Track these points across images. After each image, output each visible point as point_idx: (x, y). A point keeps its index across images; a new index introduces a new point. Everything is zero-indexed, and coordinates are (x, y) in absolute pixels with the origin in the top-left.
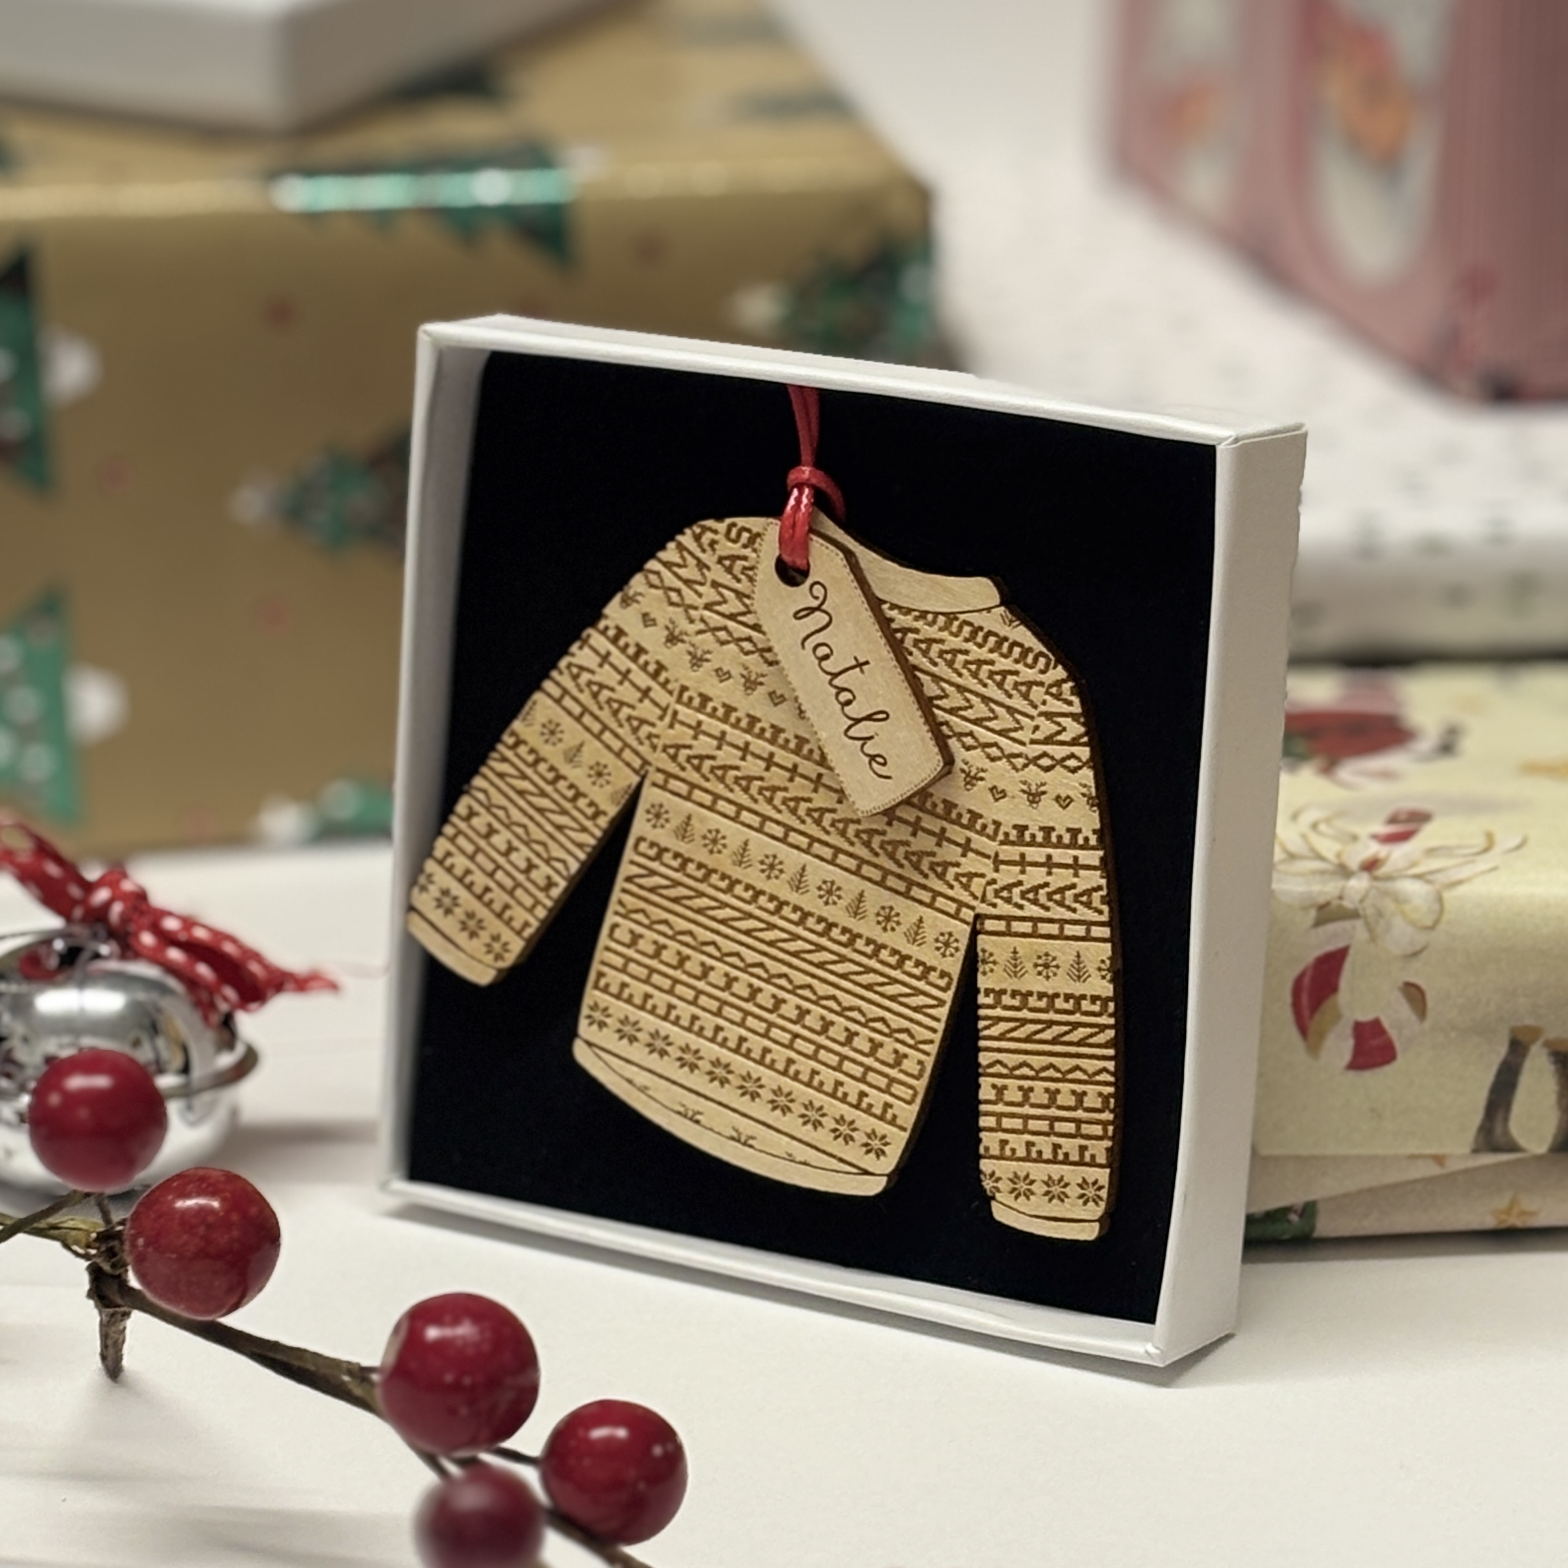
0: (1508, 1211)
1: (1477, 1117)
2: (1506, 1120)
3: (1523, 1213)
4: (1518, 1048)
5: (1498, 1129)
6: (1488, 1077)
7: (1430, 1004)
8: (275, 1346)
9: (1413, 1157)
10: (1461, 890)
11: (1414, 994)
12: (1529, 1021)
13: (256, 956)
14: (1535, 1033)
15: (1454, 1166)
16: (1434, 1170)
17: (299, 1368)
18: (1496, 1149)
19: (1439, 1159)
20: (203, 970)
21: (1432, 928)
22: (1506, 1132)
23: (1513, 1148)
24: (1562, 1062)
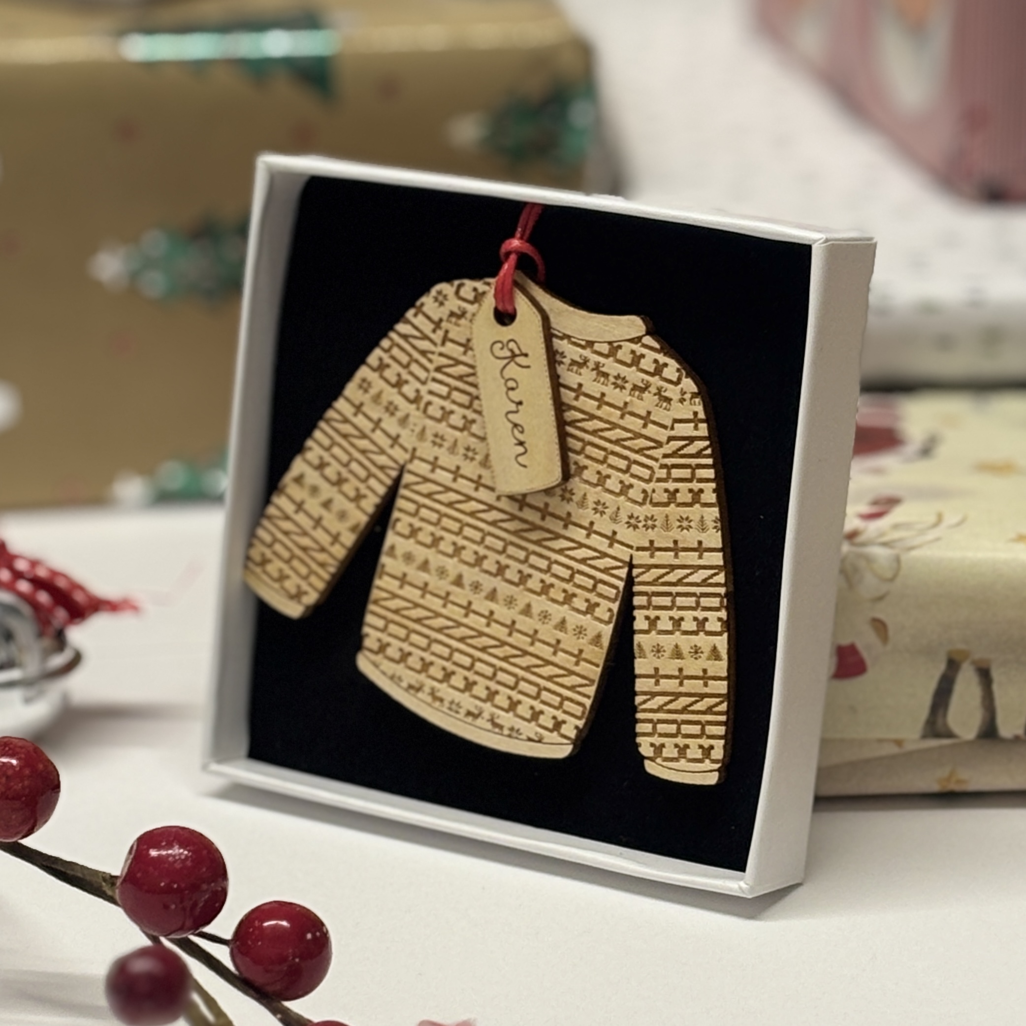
0: (948, 779)
1: (924, 713)
2: (945, 715)
3: (959, 782)
4: (953, 665)
5: (940, 721)
6: (932, 685)
7: (891, 632)
8: (56, 860)
9: (880, 741)
10: (914, 553)
11: (879, 626)
12: (961, 646)
13: (80, 588)
14: (965, 655)
15: (909, 747)
16: (893, 750)
17: (73, 876)
18: (937, 735)
19: (899, 743)
20: (43, 597)
21: (892, 580)
22: (945, 725)
23: (950, 735)
24: (985, 675)
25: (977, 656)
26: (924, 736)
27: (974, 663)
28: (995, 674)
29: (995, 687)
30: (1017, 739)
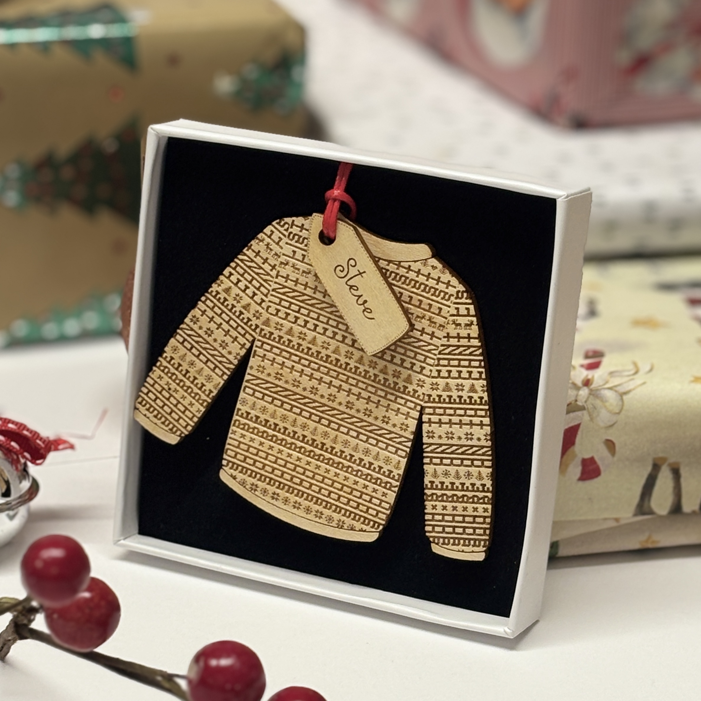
0: (647, 541)
1: (636, 500)
2: (649, 500)
3: (653, 542)
4: (656, 467)
5: (646, 505)
6: (642, 482)
7: (617, 449)
9: (605, 519)
10: (631, 395)
11: (610, 445)
12: (661, 455)
14: (664, 460)
15: (623, 522)
16: (614, 524)
18: (643, 513)
19: (617, 520)
20: (14, 445)
21: (619, 413)
22: (649, 507)
23: (651, 513)
24: (676, 473)
25: (672, 460)
26: (635, 515)
27: (670, 465)
28: (683, 472)
29: (683, 480)
30: (694, 512)
